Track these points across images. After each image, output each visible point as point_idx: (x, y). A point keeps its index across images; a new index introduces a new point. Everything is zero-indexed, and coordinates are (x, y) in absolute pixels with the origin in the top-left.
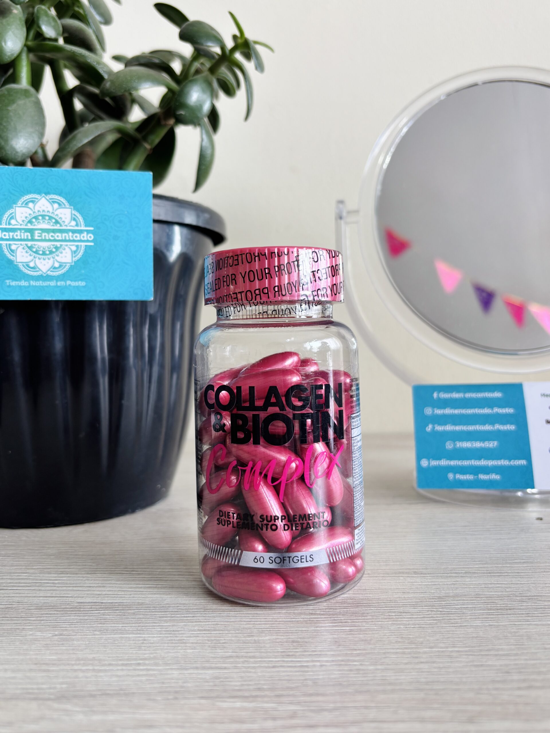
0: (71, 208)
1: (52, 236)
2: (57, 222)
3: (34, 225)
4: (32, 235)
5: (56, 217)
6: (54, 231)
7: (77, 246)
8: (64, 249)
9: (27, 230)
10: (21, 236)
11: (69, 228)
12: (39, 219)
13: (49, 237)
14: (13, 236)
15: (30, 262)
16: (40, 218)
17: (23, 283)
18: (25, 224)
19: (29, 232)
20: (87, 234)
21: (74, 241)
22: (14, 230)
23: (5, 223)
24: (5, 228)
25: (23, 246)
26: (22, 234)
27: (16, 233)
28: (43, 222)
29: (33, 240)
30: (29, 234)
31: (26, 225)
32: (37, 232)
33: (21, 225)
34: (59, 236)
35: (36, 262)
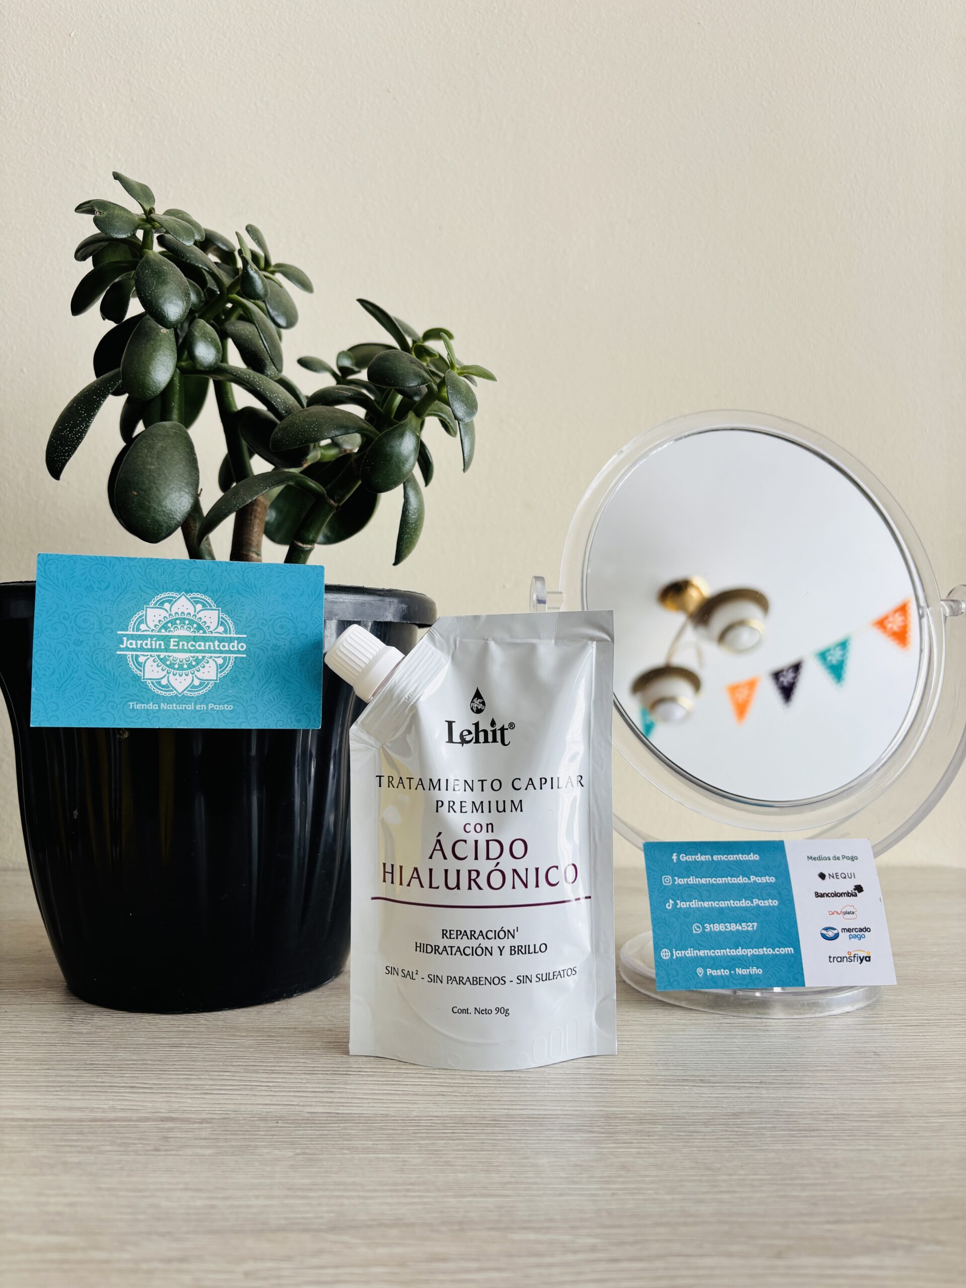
0: (217, 608)
1: (192, 646)
2: (199, 628)
3: (170, 631)
5: (199, 621)
6: (195, 639)
7: (225, 659)
8: (208, 662)
9: (160, 638)
11: (215, 635)
13: (188, 646)
15: (161, 678)
16: (178, 622)
18: (157, 630)
19: (163, 640)
20: (238, 643)
21: (221, 652)
25: (153, 658)
26: (154, 642)
29: (167, 650)
30: (162, 643)
32: (172, 640)
34: (201, 646)
35: (170, 679)
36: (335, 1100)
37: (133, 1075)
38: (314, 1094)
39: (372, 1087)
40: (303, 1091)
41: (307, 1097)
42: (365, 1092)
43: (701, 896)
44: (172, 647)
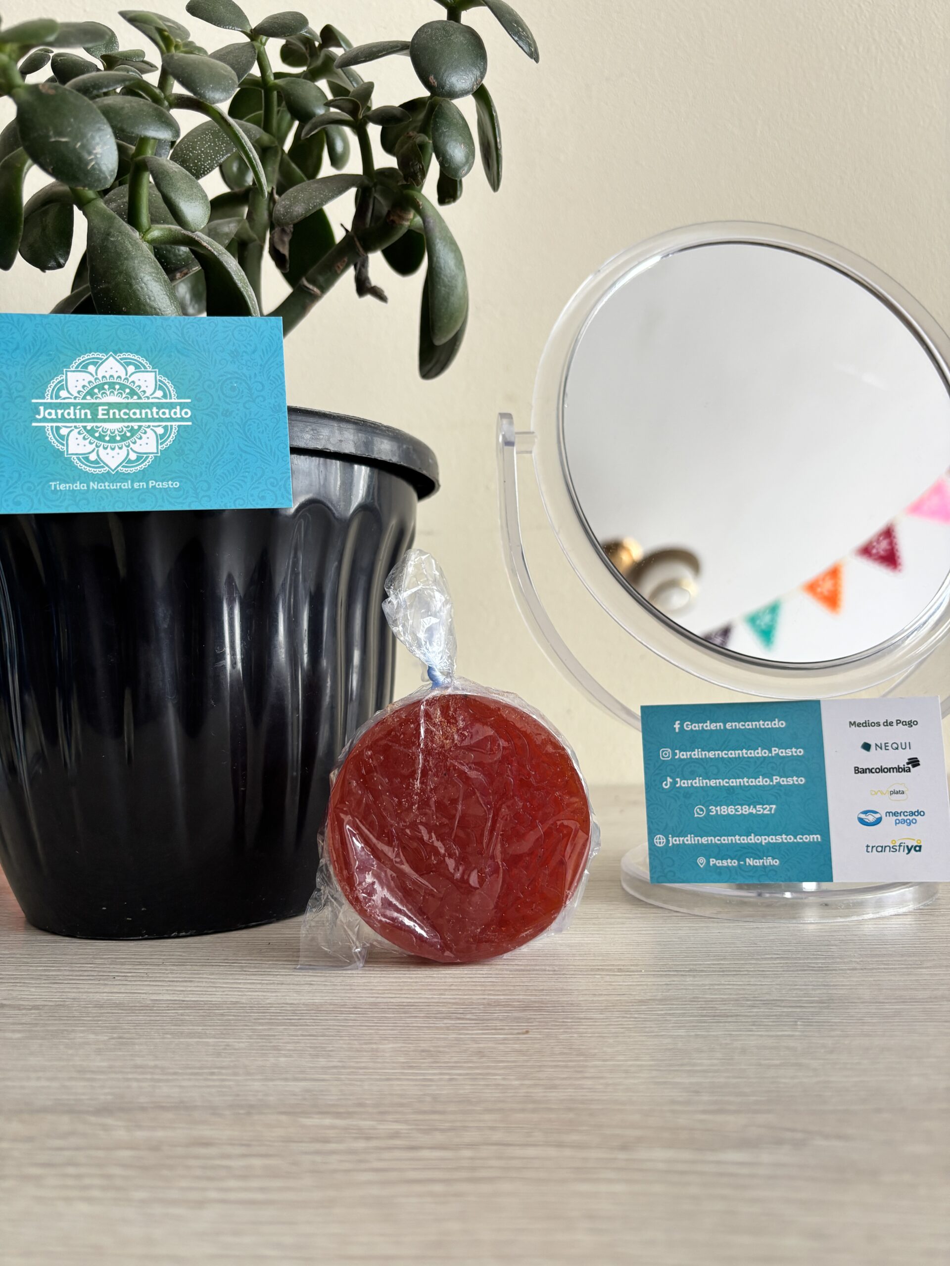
0: (155, 372)
1: (125, 414)
2: (133, 393)
3: (96, 398)
4: (95, 414)
5: (131, 385)
6: (128, 406)
7: (165, 428)
8: (145, 433)
9: (84, 406)
10: (75, 414)
11: (151, 401)
12: (104, 389)
13: (119, 415)
14: (63, 414)
15: (90, 453)
16: (106, 387)
17: (78, 486)
18: (81, 397)
19: (88, 409)
20: (181, 410)
21: (160, 420)
22: (66, 406)
23: (49, 395)
24: (51, 403)
25: (79, 430)
26: (78, 411)
27: (67, 411)
28: (113, 392)
29: (95, 419)
30: (88, 412)
31: (84, 398)
32: (100, 408)
33: (75, 398)
34: (137, 413)
35: (100, 453)
43: (707, 773)
44: (100, 416)
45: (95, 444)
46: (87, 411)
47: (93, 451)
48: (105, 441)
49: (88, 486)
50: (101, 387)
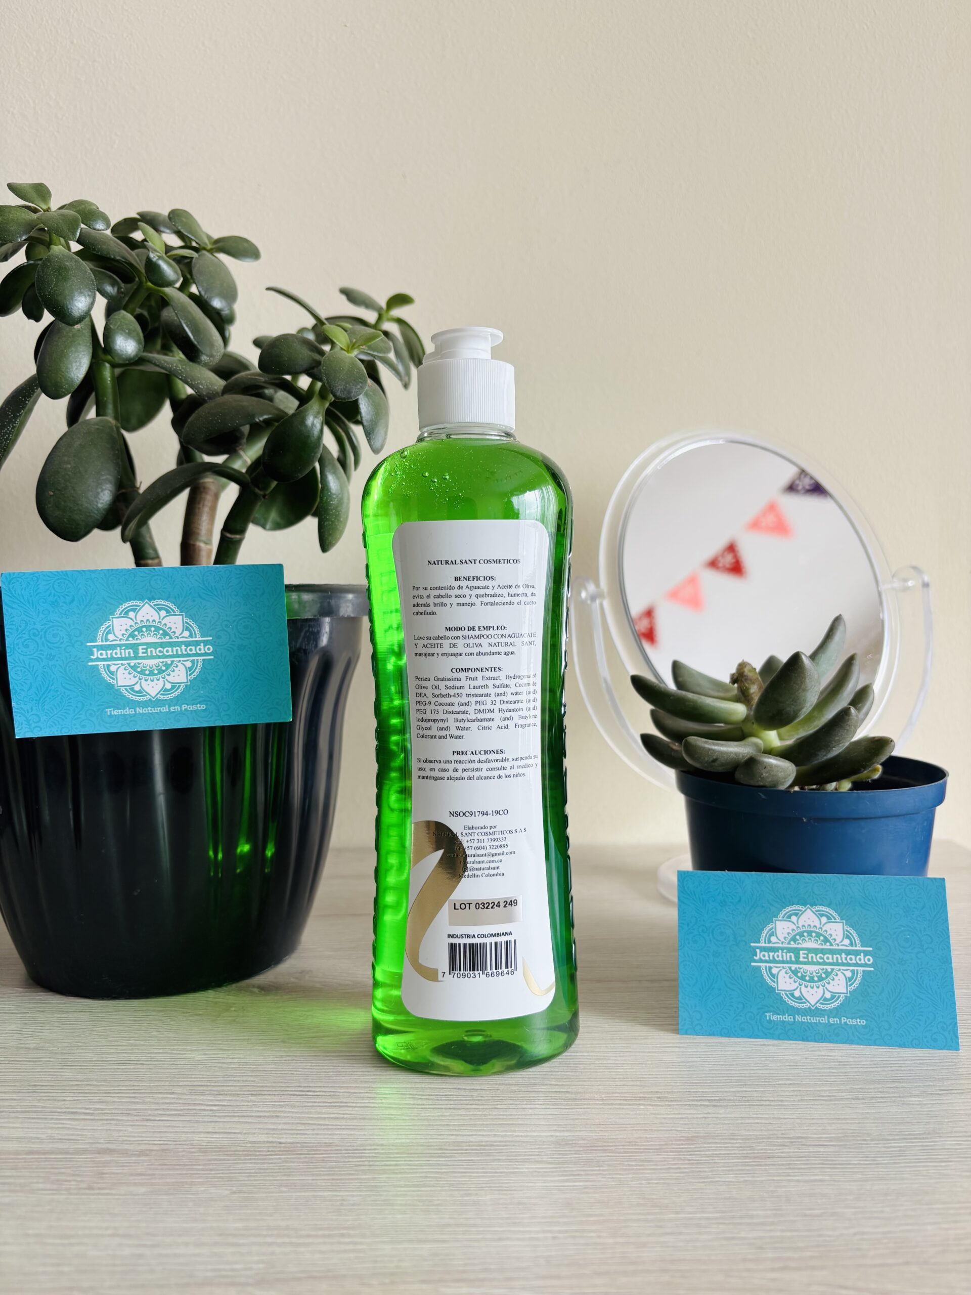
0: (182, 615)
2: (165, 634)
3: (137, 639)
4: (136, 653)
5: (164, 628)
7: (193, 662)
8: (177, 666)
9: (128, 646)
10: (121, 654)
11: (180, 639)
12: (142, 631)
13: (156, 653)
14: (112, 654)
15: (134, 685)
16: (144, 629)
17: (128, 711)
18: (125, 639)
20: (205, 646)
21: (188, 655)
22: (112, 646)
23: (100, 639)
25: (124, 666)
26: (123, 651)
27: (115, 651)
28: (149, 634)
29: (136, 657)
31: (127, 640)
32: (140, 648)
33: (121, 639)
34: (169, 651)
35: (142, 685)
36: (280, 1127)
37: (76, 1098)
38: (259, 1119)
39: (319, 1110)
40: (247, 1116)
41: (251, 1123)
42: (312, 1116)
44: (141, 655)
45: (138, 677)
46: (130, 650)
47: (137, 682)
48: (145, 675)
49: (135, 711)
50: (139, 630)
